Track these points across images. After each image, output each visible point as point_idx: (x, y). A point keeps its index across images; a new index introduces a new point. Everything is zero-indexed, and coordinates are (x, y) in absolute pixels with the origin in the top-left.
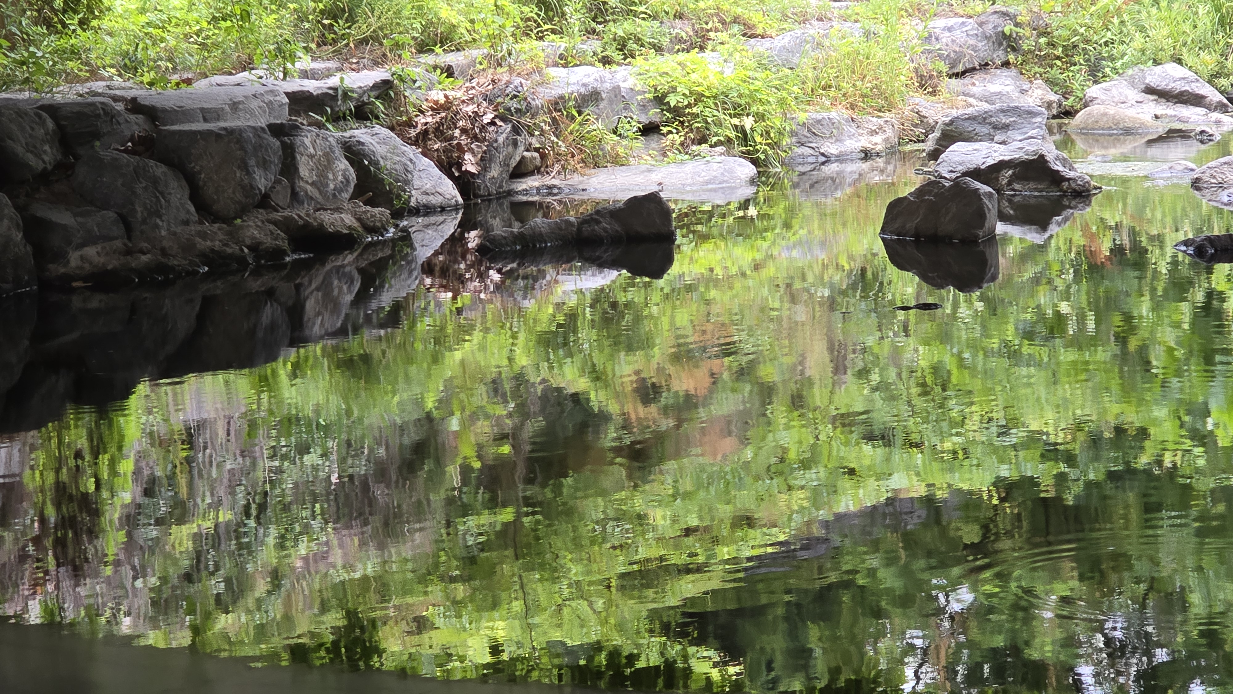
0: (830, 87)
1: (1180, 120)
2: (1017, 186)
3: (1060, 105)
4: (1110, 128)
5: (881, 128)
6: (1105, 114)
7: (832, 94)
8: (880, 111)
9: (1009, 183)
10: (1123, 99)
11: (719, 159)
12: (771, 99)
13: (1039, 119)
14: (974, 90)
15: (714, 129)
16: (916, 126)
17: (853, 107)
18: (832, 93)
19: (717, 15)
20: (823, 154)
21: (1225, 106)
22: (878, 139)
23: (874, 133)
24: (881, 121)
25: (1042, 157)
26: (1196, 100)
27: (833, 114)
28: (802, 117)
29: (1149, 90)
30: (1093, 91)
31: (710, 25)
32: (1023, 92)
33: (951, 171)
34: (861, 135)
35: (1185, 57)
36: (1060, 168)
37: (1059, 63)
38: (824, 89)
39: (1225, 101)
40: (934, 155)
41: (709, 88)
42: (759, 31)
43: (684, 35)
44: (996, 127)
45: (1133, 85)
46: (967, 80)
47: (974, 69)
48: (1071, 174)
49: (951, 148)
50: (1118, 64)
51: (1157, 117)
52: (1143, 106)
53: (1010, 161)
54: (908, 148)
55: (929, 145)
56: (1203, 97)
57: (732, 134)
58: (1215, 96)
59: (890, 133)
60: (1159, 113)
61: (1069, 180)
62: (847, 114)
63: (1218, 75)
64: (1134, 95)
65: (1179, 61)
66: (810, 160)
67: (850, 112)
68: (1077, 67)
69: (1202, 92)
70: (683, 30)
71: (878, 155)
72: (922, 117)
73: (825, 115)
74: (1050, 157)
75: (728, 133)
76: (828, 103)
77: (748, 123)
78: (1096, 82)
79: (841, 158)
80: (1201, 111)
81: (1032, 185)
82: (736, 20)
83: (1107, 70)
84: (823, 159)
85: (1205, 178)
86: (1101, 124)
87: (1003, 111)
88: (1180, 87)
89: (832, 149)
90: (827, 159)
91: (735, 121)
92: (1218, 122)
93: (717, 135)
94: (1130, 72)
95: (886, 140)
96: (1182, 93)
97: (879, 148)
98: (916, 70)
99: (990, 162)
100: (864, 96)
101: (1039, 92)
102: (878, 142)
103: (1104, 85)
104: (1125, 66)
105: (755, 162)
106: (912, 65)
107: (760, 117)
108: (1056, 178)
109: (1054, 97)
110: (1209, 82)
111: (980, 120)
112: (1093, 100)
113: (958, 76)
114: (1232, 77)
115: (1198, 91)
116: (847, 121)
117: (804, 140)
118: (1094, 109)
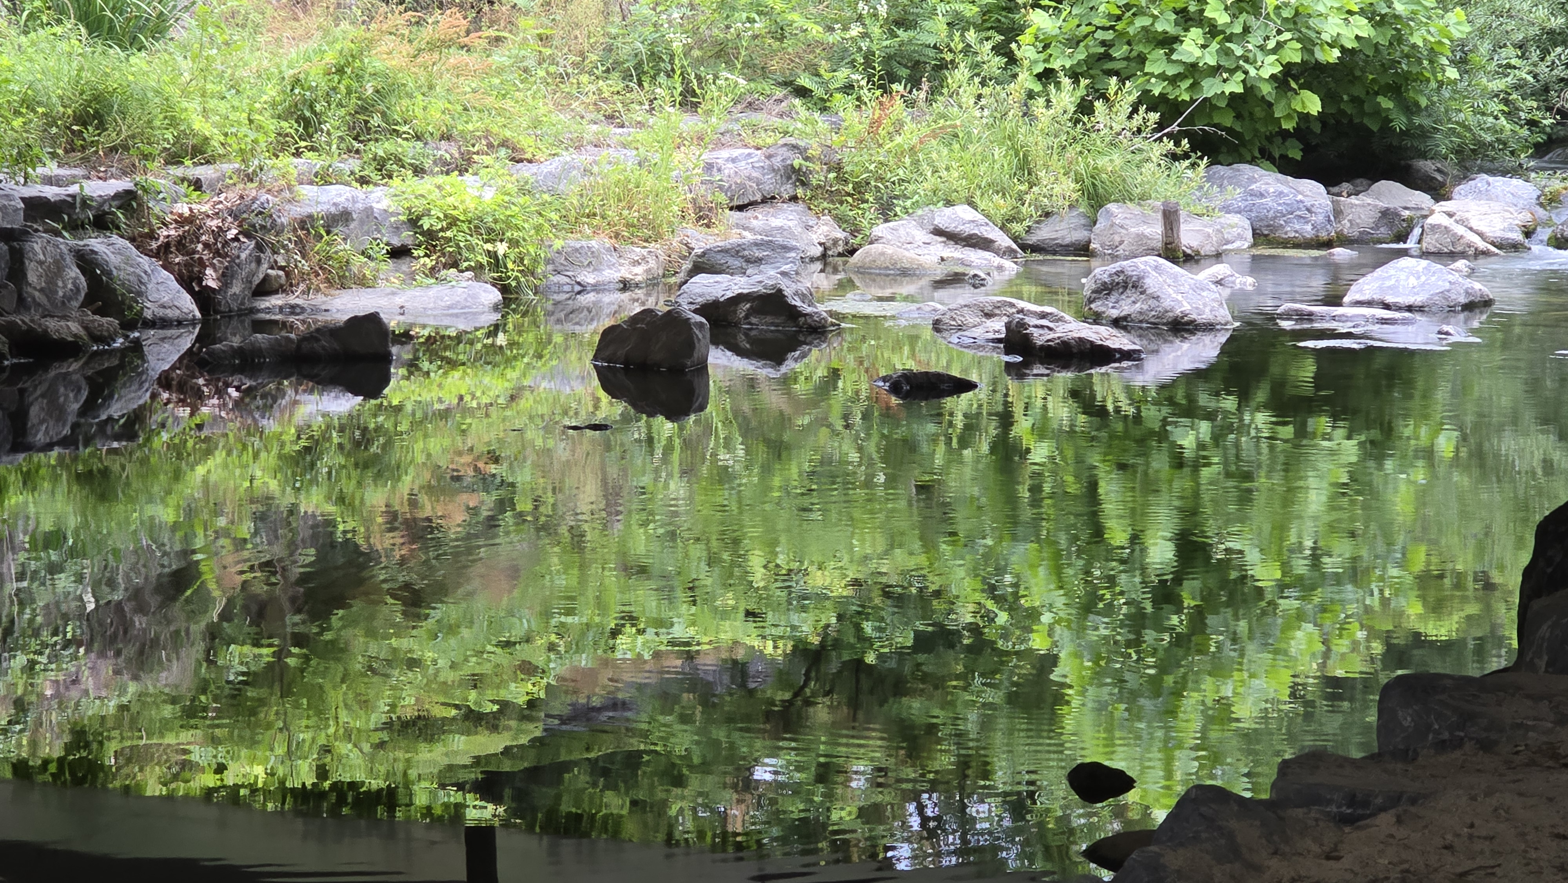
0: (595, 215)
1: (963, 263)
2: (754, 320)
3: (847, 243)
4: (887, 268)
5: (644, 258)
6: (883, 254)
8: (646, 241)
9: (747, 317)
10: (909, 239)
11: (464, 284)
12: (526, 225)
14: (754, 223)
15: (465, 253)
17: (617, 236)
18: (597, 221)
19: (486, 138)
20: (579, 283)
21: (1014, 251)
22: (639, 270)
23: (636, 263)
24: (644, 252)
25: (780, 291)
26: (984, 244)
27: (594, 243)
28: (558, 244)
29: (938, 232)
30: (881, 229)
31: (476, 148)
32: (808, 228)
33: (691, 303)
34: (622, 265)
35: (977, 200)
36: (798, 303)
37: (850, 199)
38: (588, 216)
39: (1015, 246)
41: (465, 212)
42: (528, 156)
43: (448, 156)
44: (748, 261)
45: (922, 225)
46: (750, 213)
47: (752, 204)
48: (809, 310)
50: (908, 203)
51: (943, 259)
52: (931, 247)
53: (748, 294)
55: (681, 277)
56: (992, 241)
57: (484, 260)
58: (1004, 241)
59: (652, 263)
60: (945, 256)
61: (806, 315)
62: (608, 243)
63: (1012, 219)
64: (922, 236)
65: (971, 204)
66: (567, 288)
67: (613, 241)
68: (865, 206)
69: (991, 236)
70: (447, 151)
71: (637, 286)
72: (688, 249)
73: (584, 243)
74: (788, 292)
75: (479, 258)
76: (588, 232)
77: (501, 248)
78: (886, 221)
79: (597, 288)
80: (987, 255)
81: (769, 319)
82: (506, 144)
83: (898, 209)
84: (578, 288)
85: (946, 319)
86: (879, 263)
88: (968, 229)
89: (589, 278)
90: (583, 289)
91: (489, 246)
92: (1000, 268)
93: (467, 260)
94: (920, 212)
95: (648, 271)
96: (971, 236)
97: (639, 278)
98: (694, 201)
100: (629, 225)
101: (825, 228)
102: (638, 273)
103: (891, 224)
105: (504, 290)
106: (689, 196)
107: (514, 243)
109: (840, 234)
110: (1003, 228)
111: (733, 252)
112: (877, 240)
113: (740, 208)
114: (1027, 223)
115: (986, 235)
116: (608, 250)
117: (560, 268)
118: (876, 248)
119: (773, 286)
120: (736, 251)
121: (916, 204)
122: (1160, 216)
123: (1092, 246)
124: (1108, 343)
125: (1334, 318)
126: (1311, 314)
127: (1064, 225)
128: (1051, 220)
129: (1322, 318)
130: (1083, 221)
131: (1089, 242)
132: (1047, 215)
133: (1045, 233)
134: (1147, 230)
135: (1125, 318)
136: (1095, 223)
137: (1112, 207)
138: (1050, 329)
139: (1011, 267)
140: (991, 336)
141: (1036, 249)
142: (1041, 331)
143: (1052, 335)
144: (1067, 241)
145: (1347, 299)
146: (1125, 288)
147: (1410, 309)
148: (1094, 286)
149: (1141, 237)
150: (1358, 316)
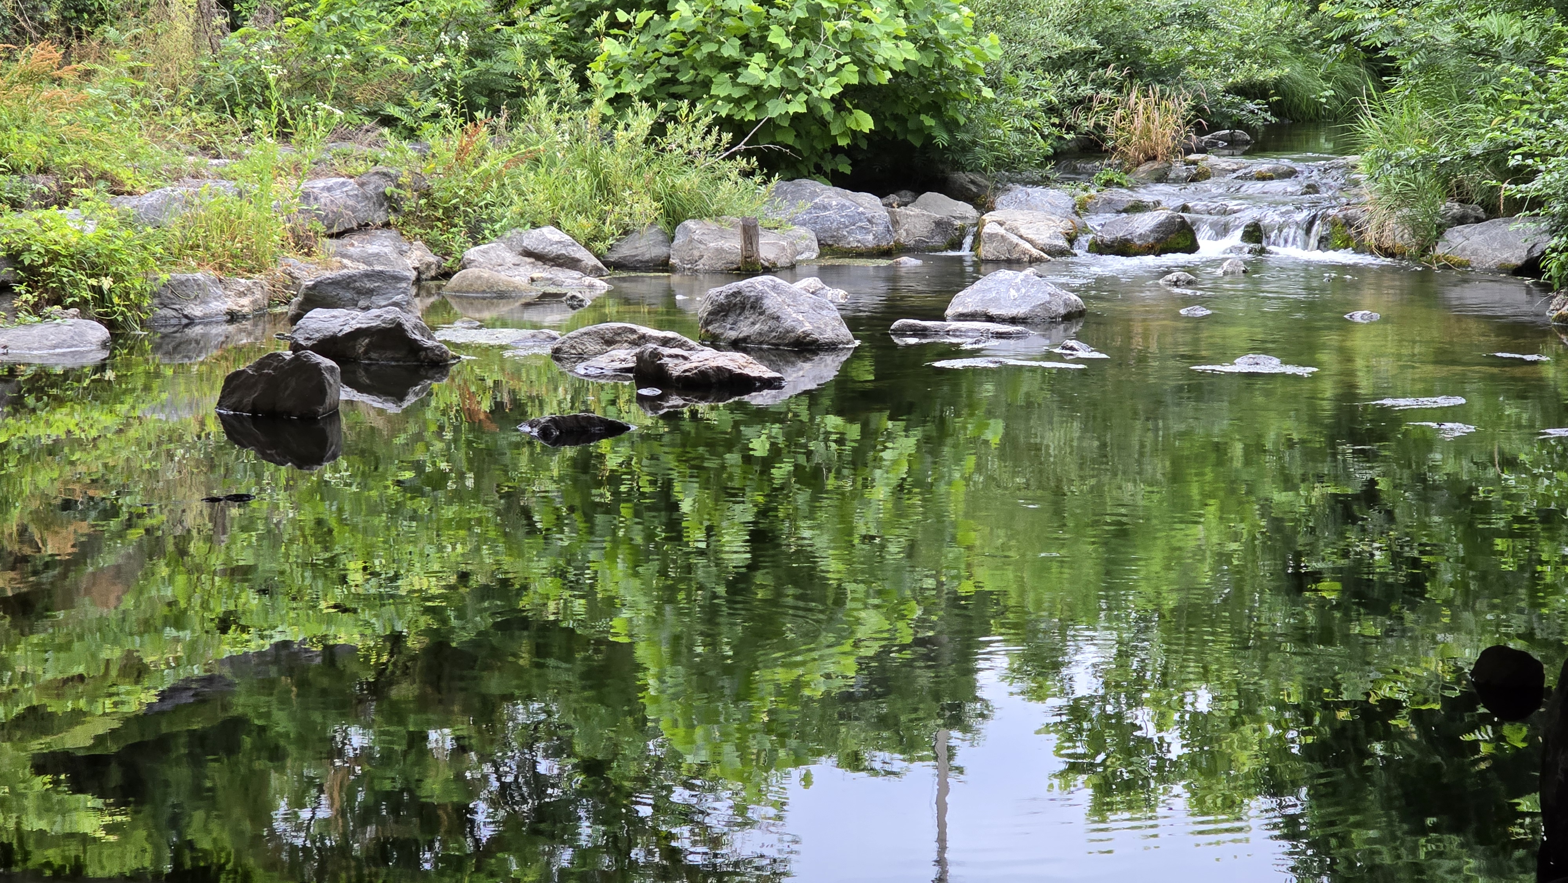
0: (198, 247)
1: (554, 283)
2: (374, 355)
3: (439, 267)
4: (484, 292)
5: (250, 290)
6: (481, 277)
7: (199, 254)
8: (250, 272)
9: (366, 352)
10: (500, 262)
11: (70, 321)
12: (130, 259)
14: (351, 250)
15: (69, 289)
16: (287, 287)
17: (222, 267)
19: (84, 170)
20: (186, 316)
21: (601, 269)
22: (245, 301)
23: (242, 294)
24: (250, 283)
25: (400, 325)
26: (571, 263)
27: (199, 275)
28: (165, 277)
29: (526, 253)
30: (472, 253)
31: (74, 181)
32: (402, 253)
33: (308, 339)
34: (228, 297)
35: (562, 221)
36: (418, 337)
37: (439, 224)
38: (191, 248)
39: (600, 265)
40: (295, 319)
41: (67, 247)
42: (128, 188)
43: (46, 190)
45: (511, 247)
46: (346, 241)
47: (353, 229)
48: (430, 344)
49: (309, 314)
50: (497, 226)
51: (533, 280)
52: (520, 269)
53: (367, 330)
54: (278, 310)
55: (290, 310)
56: (579, 261)
57: (89, 295)
58: (590, 260)
59: (259, 295)
60: (535, 276)
61: (426, 349)
62: (213, 274)
63: (595, 238)
64: (510, 257)
65: (557, 225)
66: (173, 322)
67: (218, 273)
68: (455, 230)
69: (576, 255)
70: (45, 184)
71: (244, 317)
72: (294, 278)
73: (189, 276)
74: (408, 326)
75: (84, 293)
76: (193, 264)
77: (106, 283)
78: (475, 244)
79: (205, 321)
80: (576, 274)
81: (389, 354)
82: (103, 176)
83: (486, 232)
84: (185, 321)
85: (565, 348)
86: (476, 287)
87: (368, 275)
88: (555, 250)
89: (196, 310)
90: (191, 321)
91: (93, 281)
92: (591, 286)
93: (72, 295)
94: (509, 235)
95: (254, 302)
96: (558, 257)
97: (246, 310)
98: (292, 230)
99: (347, 329)
100: (233, 257)
101: (418, 254)
102: (245, 304)
103: (481, 247)
104: (503, 228)
106: (288, 225)
107: (118, 278)
108: (414, 347)
109: (432, 259)
110: (586, 246)
111: (344, 284)
112: (471, 262)
113: (339, 235)
114: (610, 241)
115: (573, 255)
116: (214, 282)
117: (167, 301)
118: (470, 271)
119: (393, 321)
120: (346, 283)
122: (738, 231)
123: (672, 261)
124: (746, 371)
125: (947, 333)
126: (925, 329)
127: (644, 242)
128: (630, 237)
129: (936, 333)
130: (660, 238)
131: (669, 257)
132: (626, 233)
133: (625, 251)
134: (727, 245)
135: (743, 339)
136: (673, 239)
137: (690, 223)
138: (684, 359)
139: (601, 286)
140: (619, 365)
141: (618, 266)
142: (676, 361)
143: (688, 365)
144: (647, 257)
145: (949, 312)
146: (743, 309)
147: (1013, 321)
148: (710, 308)
149: (719, 251)
150: (973, 330)
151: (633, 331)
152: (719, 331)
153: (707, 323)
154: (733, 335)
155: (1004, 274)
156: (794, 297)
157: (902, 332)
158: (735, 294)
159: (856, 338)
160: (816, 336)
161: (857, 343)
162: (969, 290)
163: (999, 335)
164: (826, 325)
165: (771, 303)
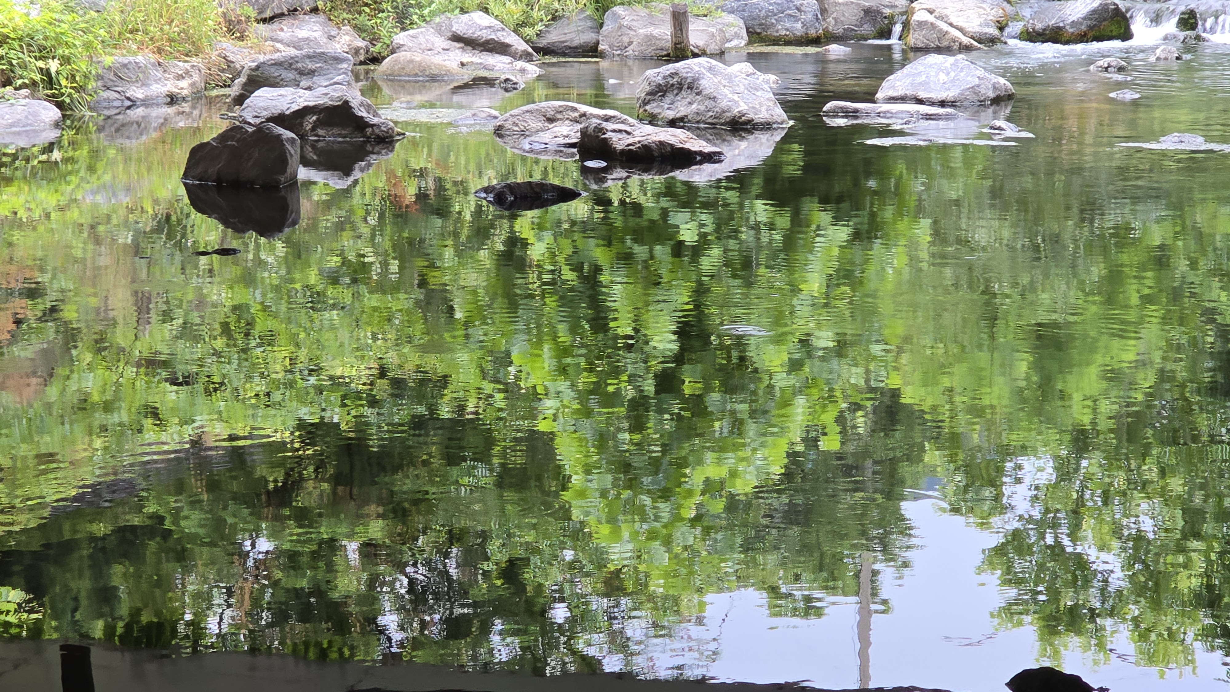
0: (137, 30)
1: (485, 68)
2: (321, 132)
3: (368, 51)
4: (416, 75)
5: (187, 72)
6: (411, 61)
7: (139, 38)
8: (187, 55)
9: (313, 129)
10: (429, 46)
11: (23, 102)
12: (77, 43)
13: (345, 65)
14: (282, 35)
15: (19, 71)
16: (223, 71)
17: (160, 51)
18: (140, 36)
20: (128, 99)
21: (530, 55)
22: (184, 84)
23: (180, 77)
24: (187, 66)
25: (346, 103)
26: (501, 48)
27: (140, 58)
28: (108, 60)
29: (456, 38)
30: (401, 38)
32: (331, 38)
33: (256, 117)
34: (167, 79)
35: (491, 6)
36: (365, 114)
37: (367, 9)
38: (131, 32)
39: (530, 50)
40: (240, 100)
41: (14, 30)
44: (302, 73)
45: (439, 32)
46: (275, 25)
47: (282, 15)
48: (375, 120)
49: (256, 93)
50: (426, 12)
51: (462, 64)
52: (450, 53)
53: (315, 107)
54: (214, 93)
55: (235, 90)
56: (508, 46)
57: (37, 77)
58: (521, 46)
59: (196, 78)
60: (465, 60)
61: (373, 126)
62: (153, 58)
63: (523, 24)
64: (440, 42)
65: (486, 10)
66: (117, 103)
67: (157, 56)
68: (385, 14)
69: (507, 41)
71: (183, 99)
72: (229, 62)
73: (131, 59)
74: (354, 104)
75: (33, 75)
76: (134, 47)
77: (54, 66)
78: (403, 29)
79: (147, 103)
80: (506, 59)
81: (336, 131)
83: (415, 17)
84: (128, 103)
85: (508, 125)
86: (407, 70)
87: (309, 57)
88: (486, 35)
89: (138, 93)
90: (133, 104)
91: (41, 64)
92: (523, 71)
93: (21, 77)
94: (437, 20)
95: (193, 85)
96: (488, 42)
97: (185, 92)
98: (224, 15)
99: (295, 107)
100: (171, 40)
101: (347, 38)
102: (184, 87)
103: (411, 32)
105: (60, 105)
106: (220, 10)
107: (66, 60)
108: (360, 124)
109: (361, 43)
110: (515, 31)
111: (286, 65)
112: (400, 46)
113: (269, 20)
114: (539, 27)
115: (503, 40)
116: (153, 65)
117: (110, 84)
118: (401, 55)
119: (340, 98)
120: (288, 64)
121: (433, 14)
122: (668, 18)
123: (601, 47)
124: (687, 146)
125: (879, 114)
126: (856, 111)
127: (573, 28)
128: (559, 23)
129: (868, 114)
130: (589, 24)
131: (598, 43)
132: (554, 19)
133: (554, 37)
134: (656, 31)
135: (682, 119)
136: (601, 25)
137: (619, 10)
138: (628, 133)
139: (533, 70)
140: (562, 141)
141: (546, 51)
142: (619, 136)
143: (631, 140)
144: (576, 43)
145: (880, 95)
146: (680, 89)
147: (943, 104)
148: (648, 89)
149: (650, 38)
150: (902, 112)
151: (575, 109)
152: (656, 111)
153: (645, 103)
154: (671, 114)
155: (934, 59)
156: (730, 78)
157: (834, 114)
158: (672, 75)
159: (790, 118)
160: (751, 116)
161: (792, 123)
162: (899, 74)
163: (929, 117)
164: (761, 104)
165: (707, 83)
